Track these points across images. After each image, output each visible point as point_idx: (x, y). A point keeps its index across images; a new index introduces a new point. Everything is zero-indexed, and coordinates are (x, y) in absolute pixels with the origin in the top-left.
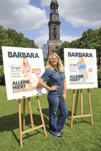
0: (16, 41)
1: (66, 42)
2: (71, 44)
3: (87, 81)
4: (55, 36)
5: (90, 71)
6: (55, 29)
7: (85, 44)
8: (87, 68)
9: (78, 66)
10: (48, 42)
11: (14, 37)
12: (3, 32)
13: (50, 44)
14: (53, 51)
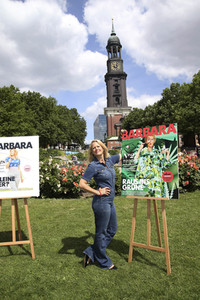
0: (40, 113)
1: (136, 110)
2: (145, 112)
3: (21, 185)
4: (117, 100)
5: (27, 169)
6: (117, 86)
7: (166, 111)
8: (22, 166)
9: (7, 164)
10: (106, 111)
11: (37, 105)
12: (15, 98)
13: (109, 114)
14: (116, 127)
